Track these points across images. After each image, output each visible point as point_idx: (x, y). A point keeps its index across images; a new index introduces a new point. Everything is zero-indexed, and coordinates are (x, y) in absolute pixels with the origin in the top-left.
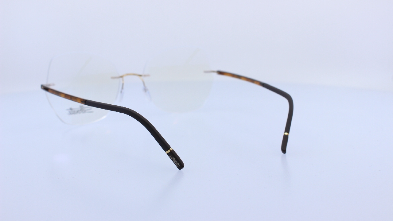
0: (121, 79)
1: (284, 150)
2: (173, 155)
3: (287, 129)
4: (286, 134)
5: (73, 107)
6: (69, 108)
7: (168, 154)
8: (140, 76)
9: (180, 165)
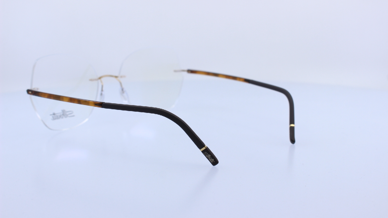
0: (99, 81)
2: (207, 153)
3: (292, 121)
4: (292, 125)
5: (56, 112)
6: (52, 113)
7: (203, 152)
8: (116, 77)
9: (215, 162)
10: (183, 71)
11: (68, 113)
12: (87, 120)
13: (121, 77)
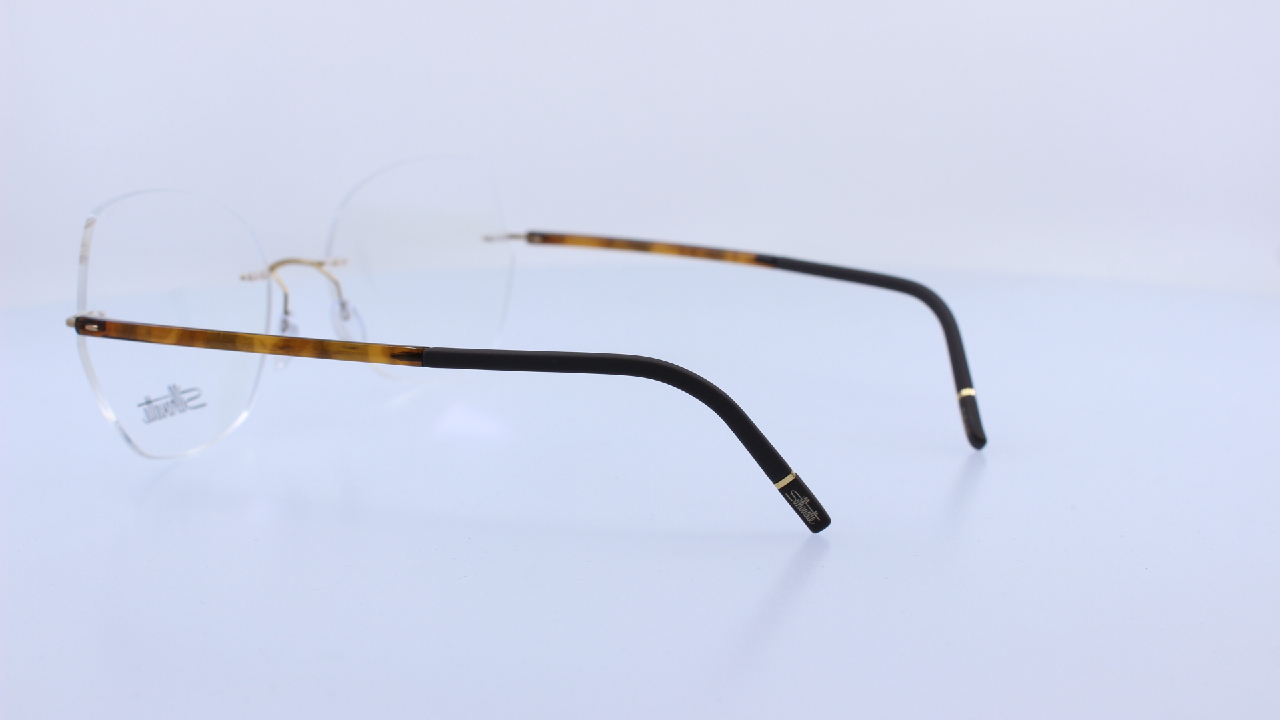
0: (272, 277)
1: (977, 439)
3: (962, 378)
4: (966, 392)
6: (143, 401)
7: (783, 491)
8: (320, 265)
10: (513, 237)
11: (186, 396)
12: (244, 416)
13: (335, 263)
